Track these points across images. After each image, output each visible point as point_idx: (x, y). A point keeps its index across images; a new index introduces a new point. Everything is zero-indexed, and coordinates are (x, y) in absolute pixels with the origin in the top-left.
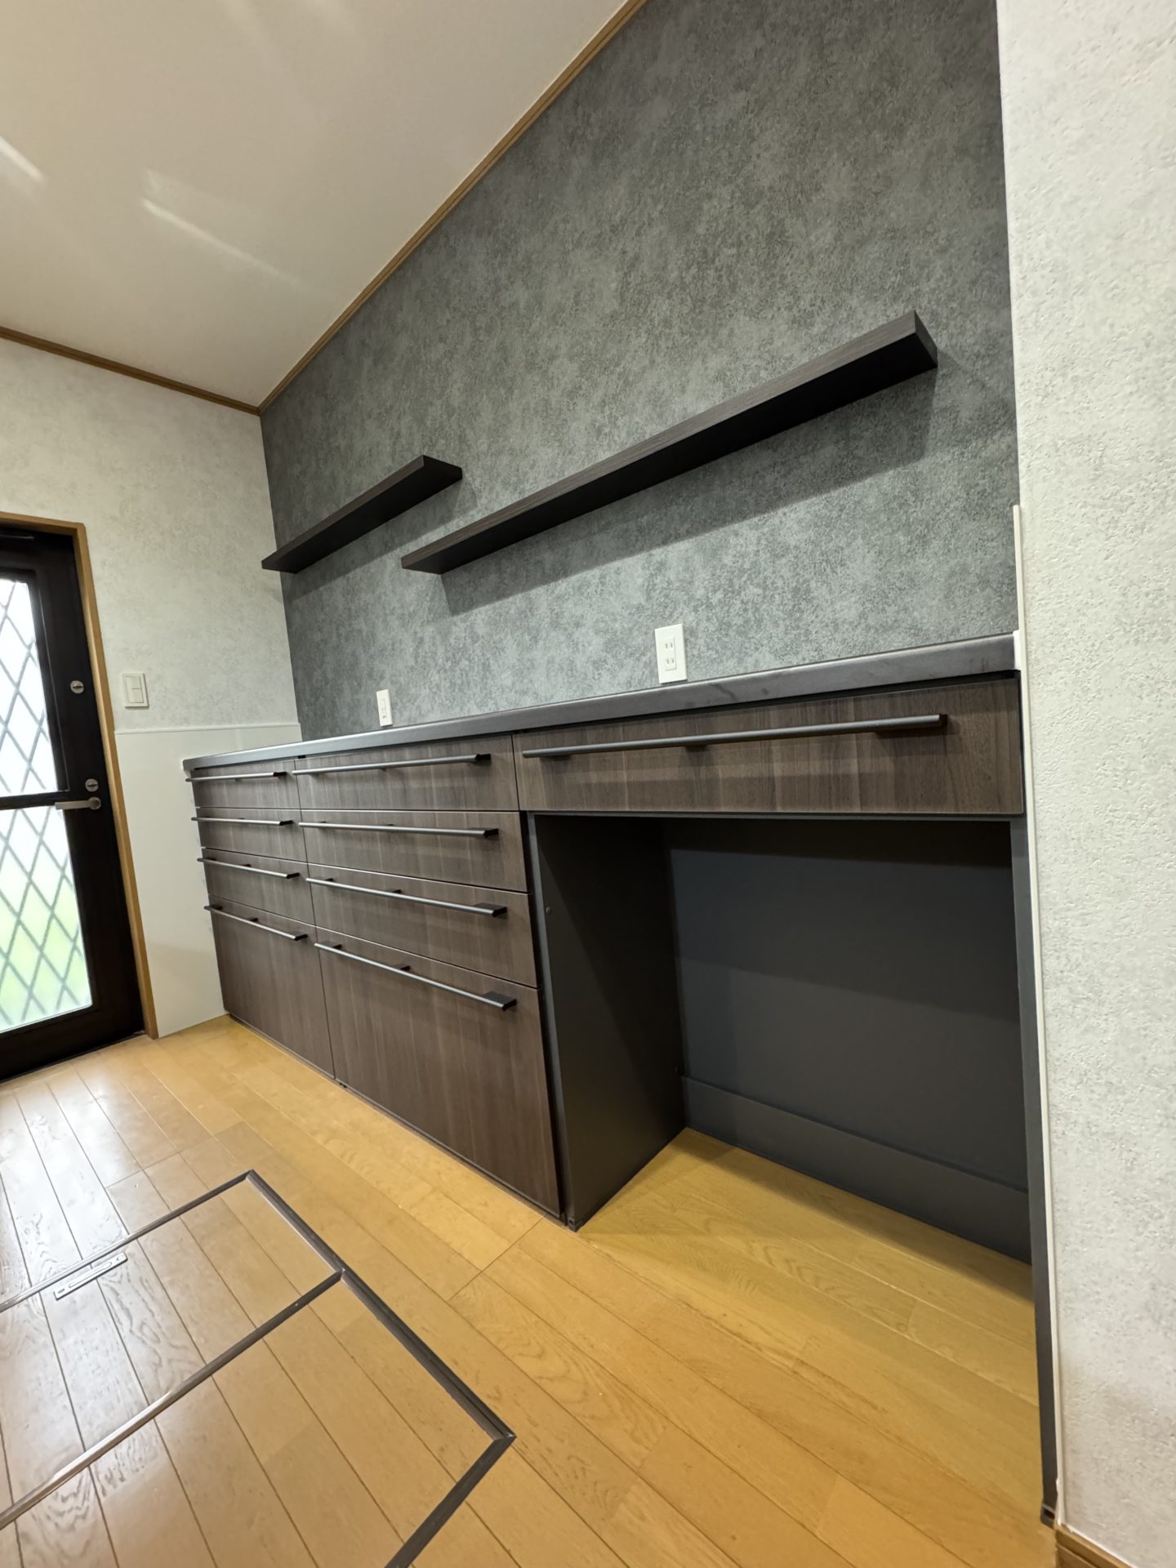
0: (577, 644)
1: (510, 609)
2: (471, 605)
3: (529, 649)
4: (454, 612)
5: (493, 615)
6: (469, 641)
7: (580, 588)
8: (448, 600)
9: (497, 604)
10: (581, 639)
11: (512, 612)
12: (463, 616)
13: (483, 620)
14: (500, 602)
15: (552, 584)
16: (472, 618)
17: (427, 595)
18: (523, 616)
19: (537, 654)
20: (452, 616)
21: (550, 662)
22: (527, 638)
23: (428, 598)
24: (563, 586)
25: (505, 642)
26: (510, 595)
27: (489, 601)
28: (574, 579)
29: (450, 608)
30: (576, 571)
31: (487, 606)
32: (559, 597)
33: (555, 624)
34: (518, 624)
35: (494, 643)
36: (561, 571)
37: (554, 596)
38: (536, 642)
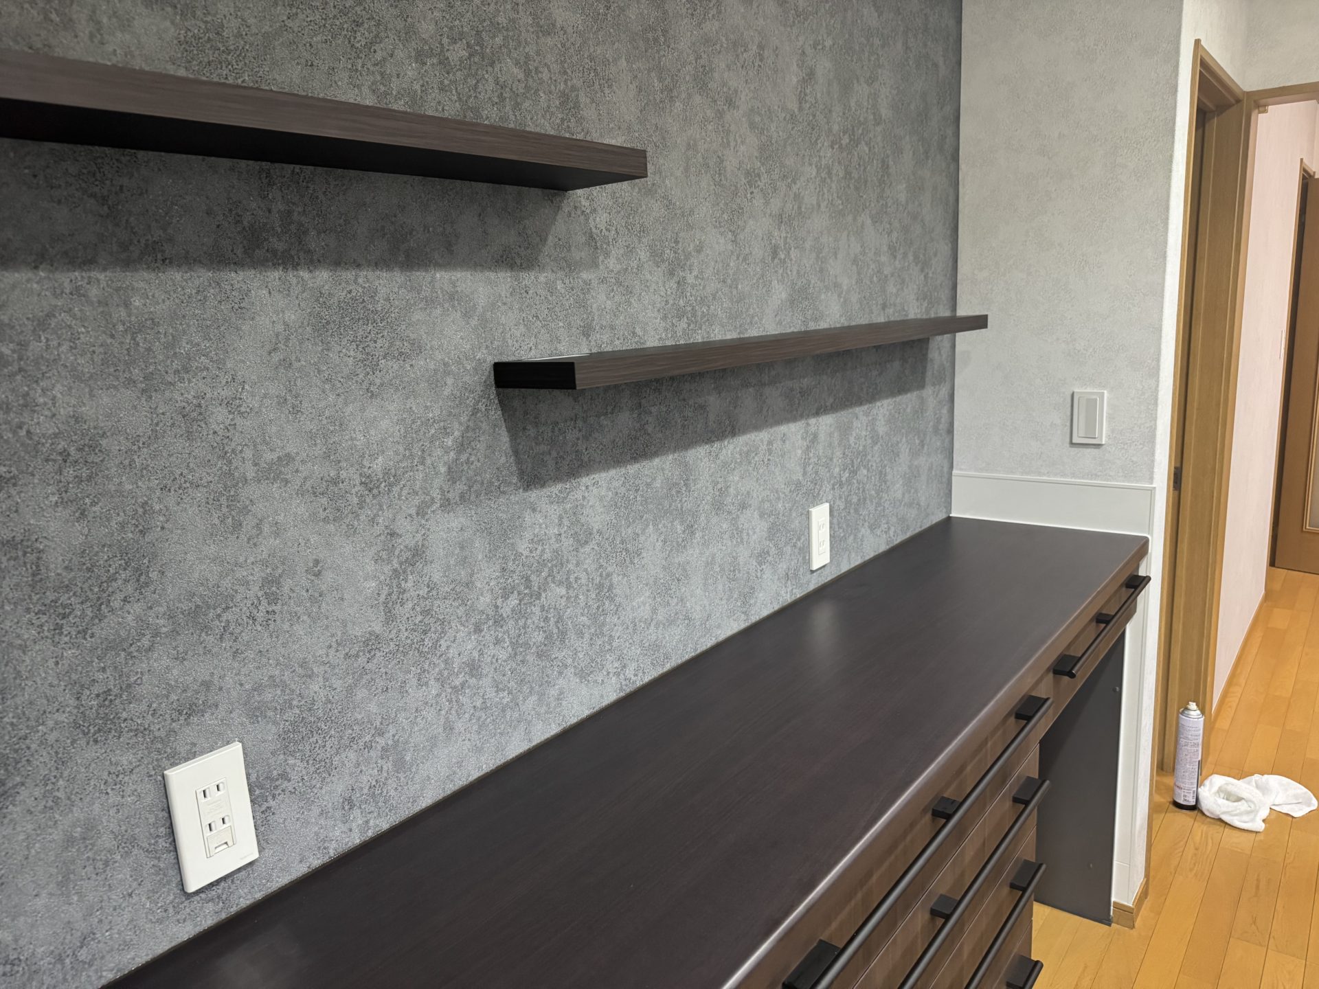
0: (741, 532)
1: (654, 479)
2: (574, 467)
3: (681, 546)
4: (532, 478)
5: (623, 490)
6: (568, 543)
7: (747, 453)
8: (516, 453)
9: (632, 469)
10: (746, 526)
11: (658, 484)
12: (555, 489)
13: (601, 499)
14: (637, 466)
15: (717, 445)
16: (578, 494)
17: (445, 431)
18: (674, 492)
19: (694, 555)
20: (525, 490)
21: (709, 564)
22: (679, 528)
23: (449, 442)
24: (731, 448)
25: (642, 538)
26: (655, 454)
27: (618, 462)
28: (742, 441)
29: (521, 473)
30: (744, 430)
31: (612, 472)
32: (725, 465)
33: (718, 506)
34: (666, 504)
35: (622, 542)
36: (728, 428)
37: (718, 462)
38: (693, 533)
